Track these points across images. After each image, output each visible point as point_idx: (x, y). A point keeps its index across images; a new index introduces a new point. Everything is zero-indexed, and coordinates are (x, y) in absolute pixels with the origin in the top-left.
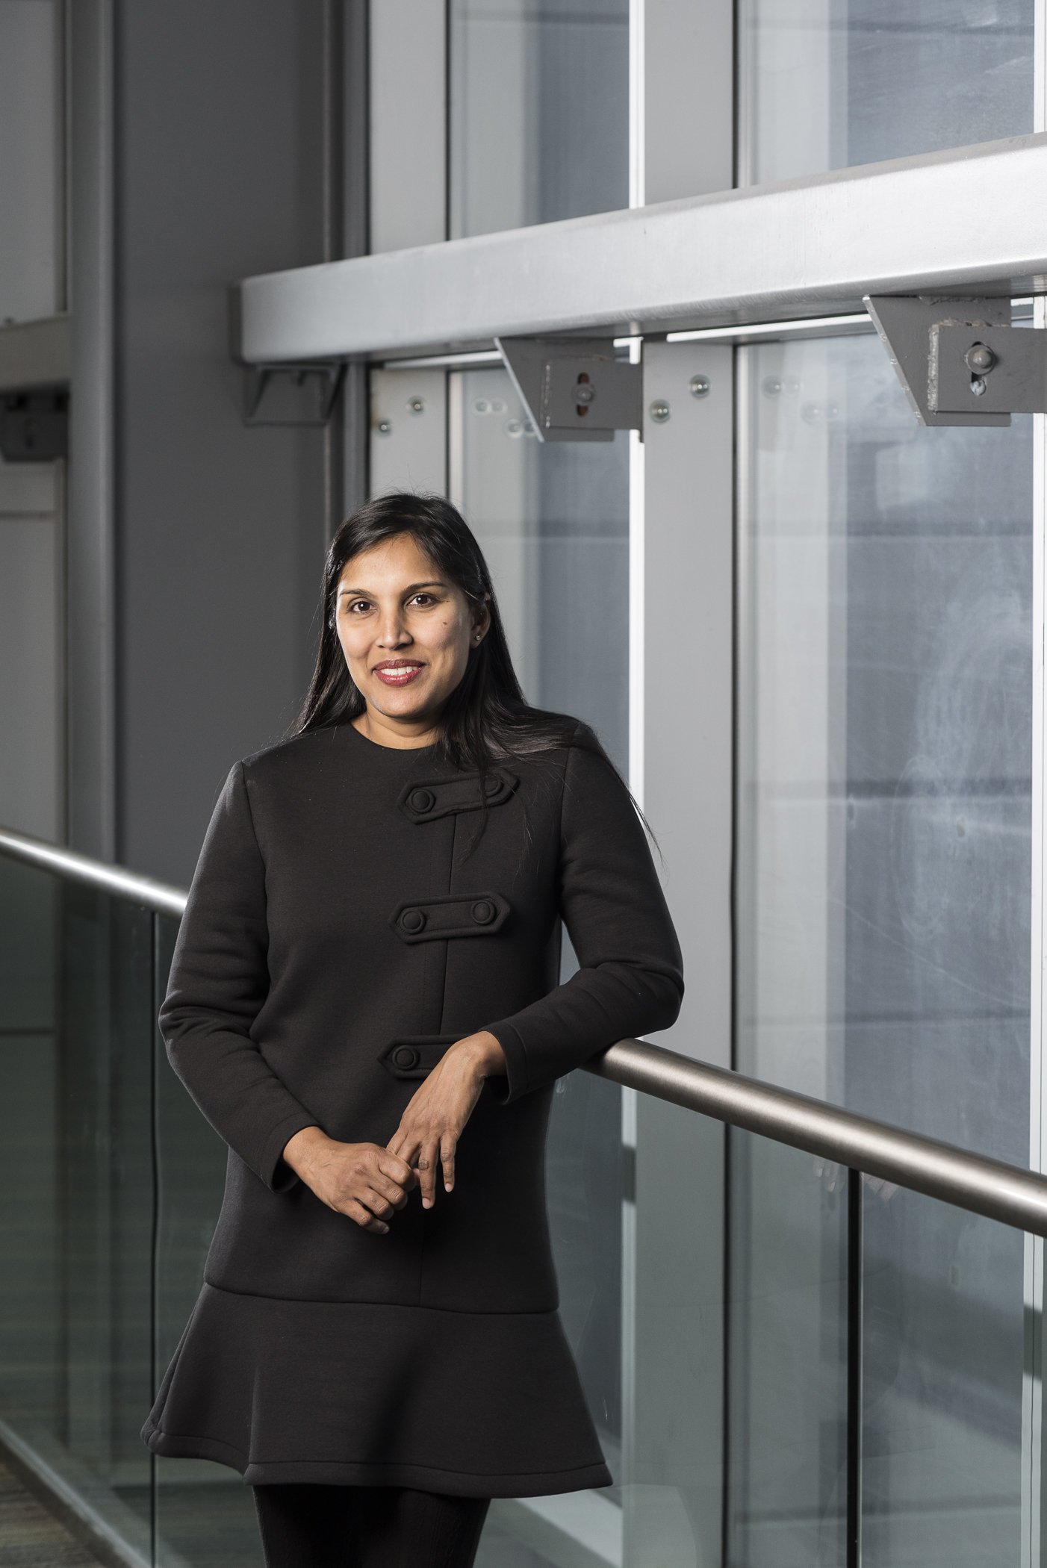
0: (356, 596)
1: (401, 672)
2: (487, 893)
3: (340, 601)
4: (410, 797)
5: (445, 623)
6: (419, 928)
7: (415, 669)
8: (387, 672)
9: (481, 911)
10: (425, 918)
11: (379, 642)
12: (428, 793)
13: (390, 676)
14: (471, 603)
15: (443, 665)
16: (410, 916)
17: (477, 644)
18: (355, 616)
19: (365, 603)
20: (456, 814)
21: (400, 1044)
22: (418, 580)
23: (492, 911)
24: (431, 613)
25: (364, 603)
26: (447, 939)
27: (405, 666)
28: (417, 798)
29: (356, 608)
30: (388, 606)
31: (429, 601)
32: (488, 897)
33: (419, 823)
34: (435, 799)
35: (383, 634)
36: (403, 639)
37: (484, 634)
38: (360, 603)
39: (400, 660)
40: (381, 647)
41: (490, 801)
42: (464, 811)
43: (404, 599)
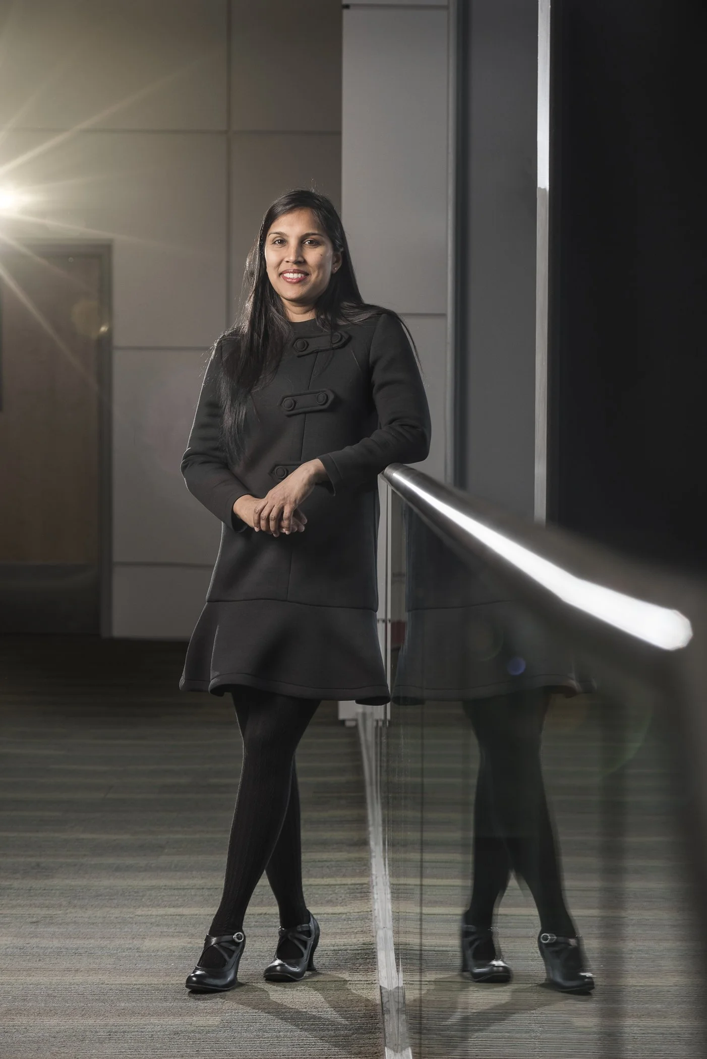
0: (278, 235)
1: (296, 276)
2: (324, 389)
3: (270, 237)
4: (295, 345)
5: (321, 255)
6: (292, 408)
7: (303, 275)
8: (287, 275)
9: (321, 397)
10: (295, 403)
11: (286, 259)
12: (305, 342)
13: (289, 278)
14: (335, 249)
15: (317, 276)
16: (288, 402)
17: (335, 271)
18: (276, 246)
19: (282, 241)
20: (317, 352)
21: (278, 465)
22: (310, 231)
23: (325, 398)
24: (314, 249)
25: (280, 240)
26: (305, 413)
27: (298, 273)
28: (299, 343)
29: (277, 242)
30: (293, 242)
31: (315, 243)
32: (325, 391)
33: (299, 357)
34: (308, 345)
35: (289, 256)
36: (300, 259)
37: (339, 267)
38: (278, 240)
39: (297, 269)
40: (288, 262)
41: (334, 346)
42: (322, 351)
43: (302, 241)
